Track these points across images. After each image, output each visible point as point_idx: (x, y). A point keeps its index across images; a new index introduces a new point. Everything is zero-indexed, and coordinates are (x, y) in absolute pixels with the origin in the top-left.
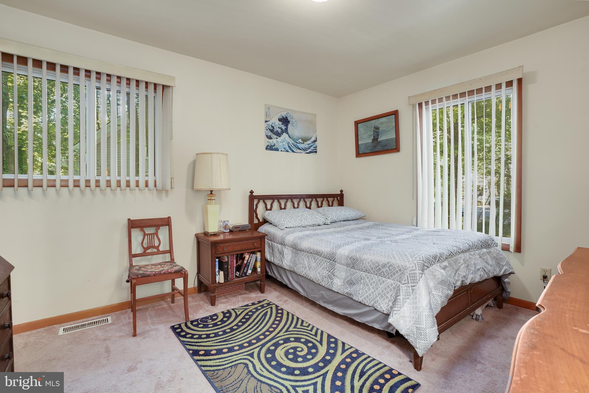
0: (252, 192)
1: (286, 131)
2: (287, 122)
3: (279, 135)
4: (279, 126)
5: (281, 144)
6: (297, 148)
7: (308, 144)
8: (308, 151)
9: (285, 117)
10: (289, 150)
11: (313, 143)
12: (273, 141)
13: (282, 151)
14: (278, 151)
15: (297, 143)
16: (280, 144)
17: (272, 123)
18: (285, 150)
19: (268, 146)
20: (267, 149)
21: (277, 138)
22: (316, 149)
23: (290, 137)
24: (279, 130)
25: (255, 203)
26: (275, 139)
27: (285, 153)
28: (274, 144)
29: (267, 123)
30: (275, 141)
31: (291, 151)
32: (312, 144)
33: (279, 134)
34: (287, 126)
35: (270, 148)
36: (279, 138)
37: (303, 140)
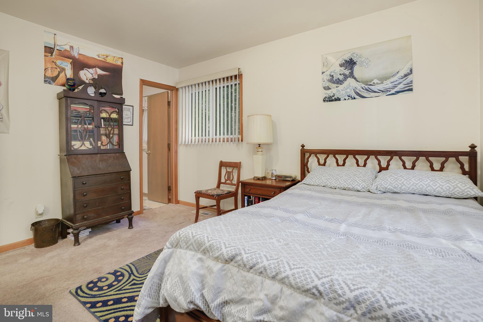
0: (303, 146)
1: (351, 75)
2: (352, 65)
3: (339, 82)
4: (341, 73)
5: (344, 92)
6: (371, 92)
7: (392, 83)
8: (393, 91)
9: (349, 59)
10: (356, 97)
11: (402, 78)
12: (332, 92)
13: (345, 99)
14: (340, 100)
15: (371, 85)
16: (341, 93)
17: (331, 72)
18: (349, 98)
19: (326, 98)
20: (324, 101)
21: (337, 87)
22: (412, 86)
23: (357, 81)
24: (341, 77)
25: (306, 157)
26: (334, 88)
27: (351, 101)
28: (334, 94)
29: (324, 74)
30: (335, 90)
31: (359, 98)
32: (401, 80)
33: (341, 81)
34: (352, 69)
35: (329, 99)
36: (340, 86)
37: (379, 79)
